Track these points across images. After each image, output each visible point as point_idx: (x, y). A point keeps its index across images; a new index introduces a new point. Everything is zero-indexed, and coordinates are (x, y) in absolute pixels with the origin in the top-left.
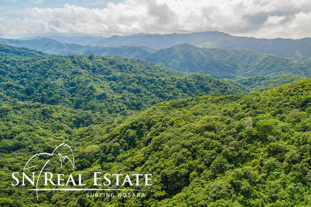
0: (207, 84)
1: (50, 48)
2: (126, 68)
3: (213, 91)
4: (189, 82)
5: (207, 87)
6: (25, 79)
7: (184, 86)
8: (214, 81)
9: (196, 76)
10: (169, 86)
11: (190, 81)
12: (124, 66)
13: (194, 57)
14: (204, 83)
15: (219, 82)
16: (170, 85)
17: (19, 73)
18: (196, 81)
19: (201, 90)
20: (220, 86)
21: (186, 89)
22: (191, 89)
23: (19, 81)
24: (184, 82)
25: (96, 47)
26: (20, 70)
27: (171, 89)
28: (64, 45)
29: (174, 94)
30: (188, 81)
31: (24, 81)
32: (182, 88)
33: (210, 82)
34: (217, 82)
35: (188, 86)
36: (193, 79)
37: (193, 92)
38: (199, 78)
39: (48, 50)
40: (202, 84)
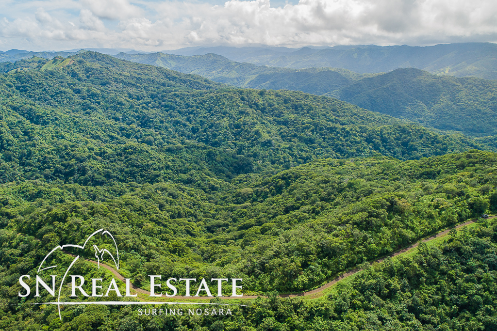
0: (413, 141)
1: (215, 68)
2: (303, 109)
3: (422, 152)
4: (386, 136)
5: (412, 145)
6: (191, 115)
7: (378, 141)
8: (428, 137)
9: (400, 127)
10: (354, 139)
11: (388, 133)
12: (301, 106)
13: (423, 91)
14: (409, 139)
15: (436, 139)
16: (357, 136)
17: (187, 109)
18: (397, 135)
19: (402, 148)
20: (436, 146)
21: (379, 145)
22: (386, 145)
23: (186, 117)
24: (378, 135)
25: (274, 68)
26: (188, 106)
27: (356, 142)
28: (233, 64)
29: (358, 150)
30: (385, 134)
31: (190, 118)
32: (373, 142)
33: (421, 137)
34: (433, 138)
35: (384, 140)
36: (394, 131)
37: (389, 149)
38: (404, 131)
39: (213, 70)
40: (406, 140)
